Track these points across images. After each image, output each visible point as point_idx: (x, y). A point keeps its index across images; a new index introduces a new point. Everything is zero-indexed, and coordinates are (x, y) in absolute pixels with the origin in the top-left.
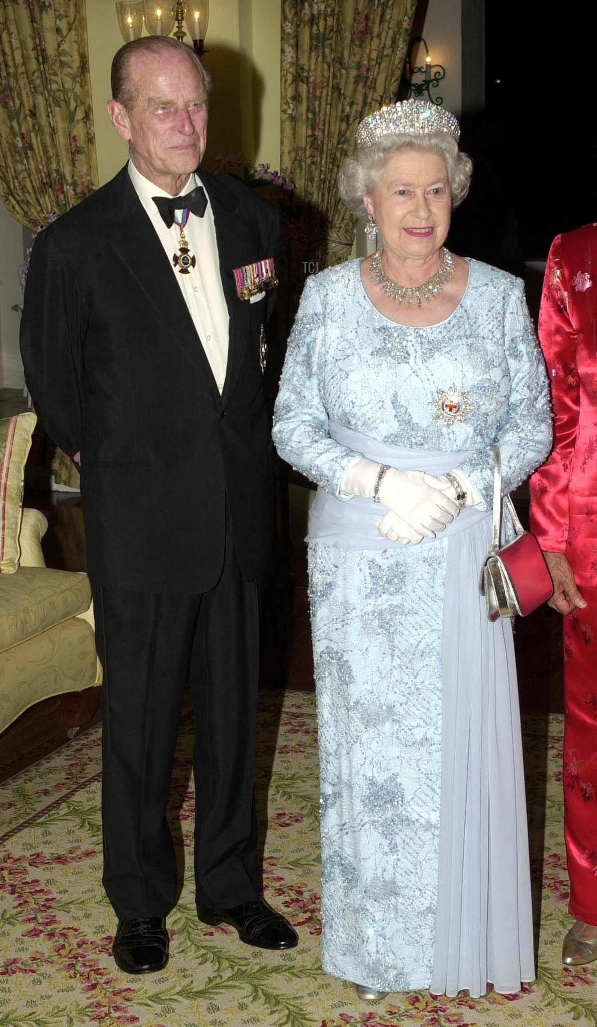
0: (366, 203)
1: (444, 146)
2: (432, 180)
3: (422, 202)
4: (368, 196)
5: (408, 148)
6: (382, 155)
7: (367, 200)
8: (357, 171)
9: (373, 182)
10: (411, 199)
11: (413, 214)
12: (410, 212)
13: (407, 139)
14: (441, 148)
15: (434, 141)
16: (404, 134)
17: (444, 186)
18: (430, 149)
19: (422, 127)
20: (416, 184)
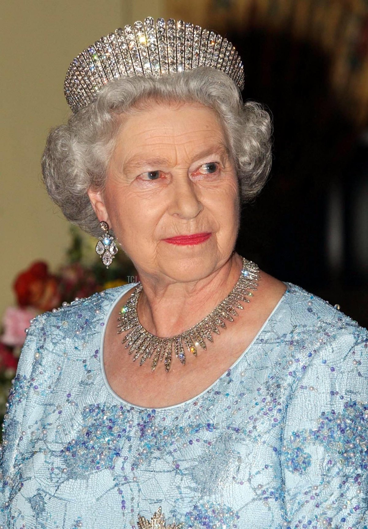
0: (93, 202)
1: (214, 91)
2: (198, 151)
3: (184, 189)
4: (95, 191)
5: (151, 101)
6: (107, 116)
7: (95, 197)
8: (70, 149)
9: (98, 164)
10: (167, 185)
11: (172, 211)
12: (167, 209)
13: (148, 85)
14: (210, 96)
15: (194, 85)
16: (142, 78)
17: (222, 159)
18: (190, 98)
19: (173, 63)
20: (172, 161)
